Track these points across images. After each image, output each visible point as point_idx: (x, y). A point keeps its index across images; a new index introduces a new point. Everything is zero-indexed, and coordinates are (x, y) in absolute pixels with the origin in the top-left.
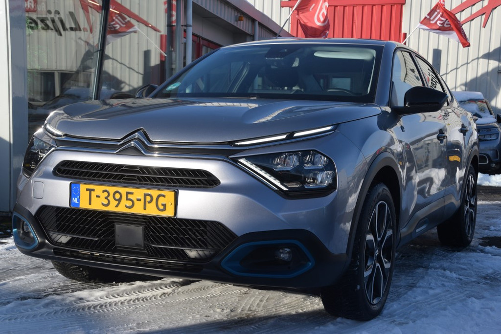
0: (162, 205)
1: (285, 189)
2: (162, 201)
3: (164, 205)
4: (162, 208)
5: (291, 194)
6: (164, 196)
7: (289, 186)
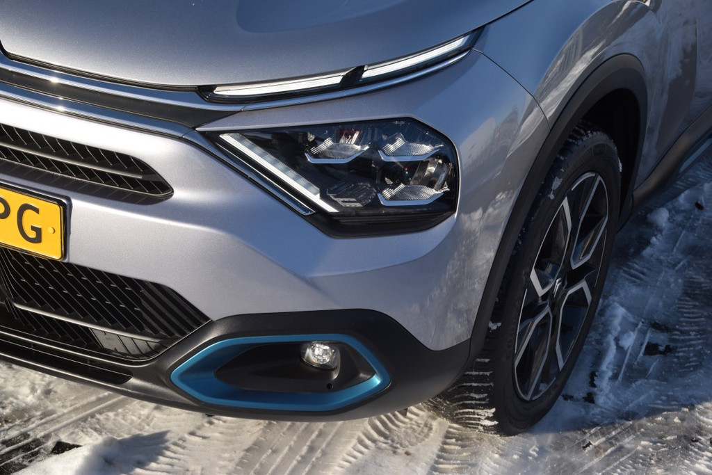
0: (33, 228)
1: (330, 209)
2: (30, 219)
3: (38, 231)
4: (32, 235)
5: (343, 221)
6: (37, 210)
7: (343, 204)
